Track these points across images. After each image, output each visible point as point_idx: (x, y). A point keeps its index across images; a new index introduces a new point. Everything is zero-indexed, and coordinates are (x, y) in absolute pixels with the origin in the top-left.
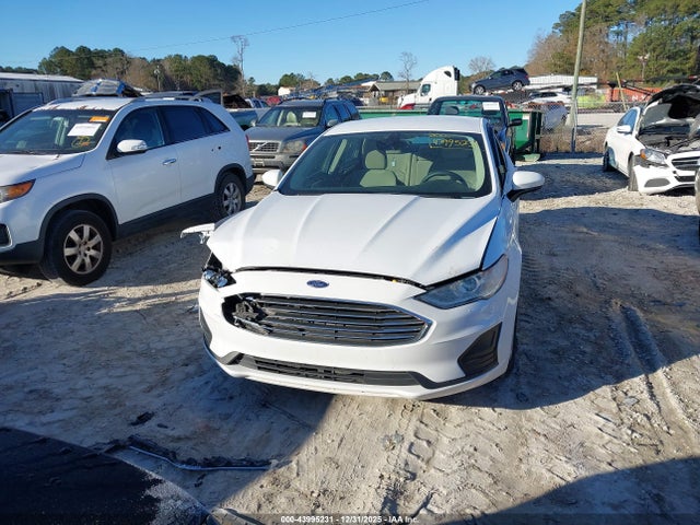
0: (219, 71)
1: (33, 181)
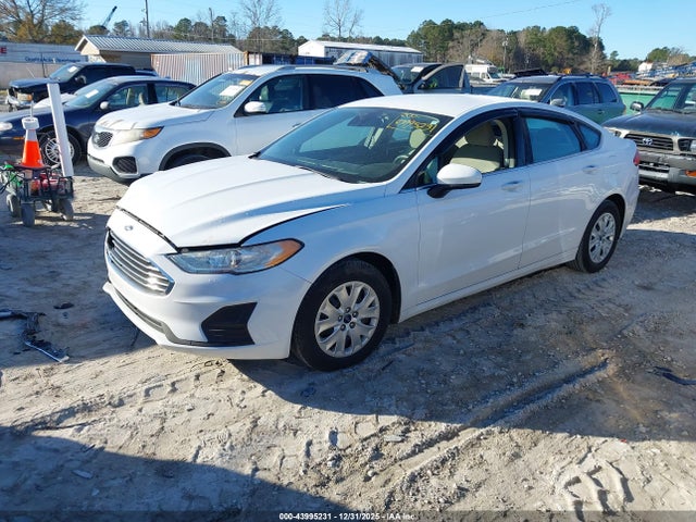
0: (576, 44)
1: (162, 128)
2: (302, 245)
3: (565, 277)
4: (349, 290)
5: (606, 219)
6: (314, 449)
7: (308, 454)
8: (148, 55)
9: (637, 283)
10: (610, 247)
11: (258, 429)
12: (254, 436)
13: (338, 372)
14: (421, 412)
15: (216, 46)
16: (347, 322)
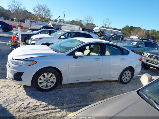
1: (42, 39)
2: (37, 62)
3: (115, 84)
4: (48, 74)
5: (128, 72)
6: (23, 105)
7: (21, 105)
8: (61, 26)
9: (133, 88)
10: (129, 79)
11: (16, 99)
12: (14, 100)
13: (43, 92)
14: (52, 104)
15: (75, 26)
16: (47, 81)
